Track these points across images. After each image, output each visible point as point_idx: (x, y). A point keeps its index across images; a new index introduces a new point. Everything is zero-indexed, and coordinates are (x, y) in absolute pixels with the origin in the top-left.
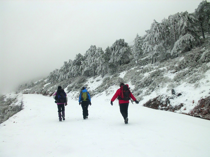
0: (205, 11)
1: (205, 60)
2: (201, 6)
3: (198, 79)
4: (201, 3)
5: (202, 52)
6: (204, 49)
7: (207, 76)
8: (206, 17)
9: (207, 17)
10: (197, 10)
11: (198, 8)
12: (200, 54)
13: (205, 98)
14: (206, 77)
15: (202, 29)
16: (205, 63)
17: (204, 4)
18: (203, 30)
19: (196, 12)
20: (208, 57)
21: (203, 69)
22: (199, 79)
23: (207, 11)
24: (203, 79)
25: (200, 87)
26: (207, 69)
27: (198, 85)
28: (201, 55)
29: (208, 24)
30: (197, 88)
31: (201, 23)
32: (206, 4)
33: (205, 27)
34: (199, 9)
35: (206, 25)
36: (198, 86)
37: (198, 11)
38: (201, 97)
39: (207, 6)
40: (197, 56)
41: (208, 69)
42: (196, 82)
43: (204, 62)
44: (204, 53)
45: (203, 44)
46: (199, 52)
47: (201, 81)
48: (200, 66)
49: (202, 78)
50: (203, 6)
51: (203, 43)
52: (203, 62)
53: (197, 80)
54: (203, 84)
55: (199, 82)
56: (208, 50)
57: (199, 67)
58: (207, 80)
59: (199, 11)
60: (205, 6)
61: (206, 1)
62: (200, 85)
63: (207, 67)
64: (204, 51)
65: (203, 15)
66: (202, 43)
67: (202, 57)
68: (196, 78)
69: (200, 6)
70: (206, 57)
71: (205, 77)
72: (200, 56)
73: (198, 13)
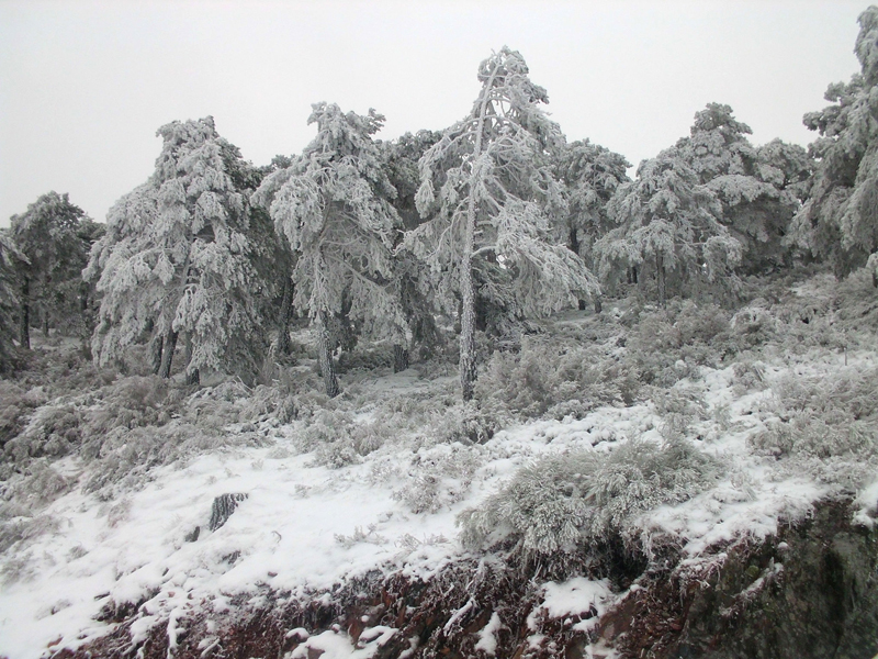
0: (55, 235)
1: (46, 447)
2: (42, 210)
3: (24, 534)
4: (46, 199)
5: (33, 406)
6: (36, 392)
7: (70, 524)
8: (52, 259)
9: (58, 264)
10: (23, 219)
11: (28, 214)
12: (22, 413)
13: (81, 648)
14: (64, 527)
15: (26, 307)
16: (44, 458)
17: (58, 206)
18: (28, 312)
19: (17, 229)
20: (62, 435)
21: (39, 488)
22: (27, 538)
23: (65, 239)
24: (47, 537)
25: (32, 577)
26: (59, 490)
27: (21, 565)
28: (28, 417)
29: (53, 294)
30: (18, 586)
31: (27, 280)
32: (65, 209)
33: (39, 301)
34: (31, 217)
35: (47, 296)
36: (24, 573)
37: (27, 225)
38: (55, 639)
39: (67, 218)
40: (6, 418)
41: (64, 487)
42: (11, 549)
43: (40, 453)
44: (41, 413)
45: (25, 372)
46: (17, 404)
47: (38, 548)
48: (19, 472)
49: (41, 533)
50: (50, 212)
51: (25, 367)
52: (34, 451)
53: (17, 543)
54: (54, 563)
55: (30, 555)
56: (62, 401)
57: (16, 475)
58: (75, 545)
59: (30, 230)
60: (57, 213)
61: (66, 197)
62: (37, 570)
63: (60, 479)
64: (44, 403)
65: (40, 248)
66: (16, 369)
67: (29, 430)
68: (11, 531)
69: (38, 209)
70: (50, 430)
71: (61, 530)
72: (23, 423)
73: (22, 237)
